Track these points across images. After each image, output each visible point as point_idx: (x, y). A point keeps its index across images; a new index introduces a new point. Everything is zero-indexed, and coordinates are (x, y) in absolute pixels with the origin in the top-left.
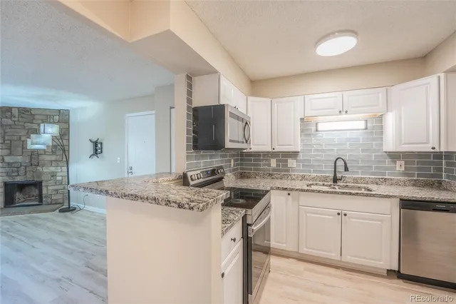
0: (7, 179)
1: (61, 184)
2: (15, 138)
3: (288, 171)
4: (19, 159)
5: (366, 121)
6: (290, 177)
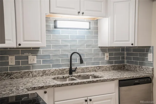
3: (29, 68)
5: (90, 22)
6: (31, 75)
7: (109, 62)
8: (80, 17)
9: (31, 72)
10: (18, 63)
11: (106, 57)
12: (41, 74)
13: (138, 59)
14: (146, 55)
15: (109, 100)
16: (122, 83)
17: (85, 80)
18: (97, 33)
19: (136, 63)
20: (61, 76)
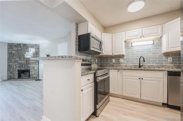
0: (19, 69)
1: (36, 71)
2: (22, 54)
3: (120, 63)
4: (23, 62)
5: (154, 40)
11: (170, 59)
15: (158, 82)
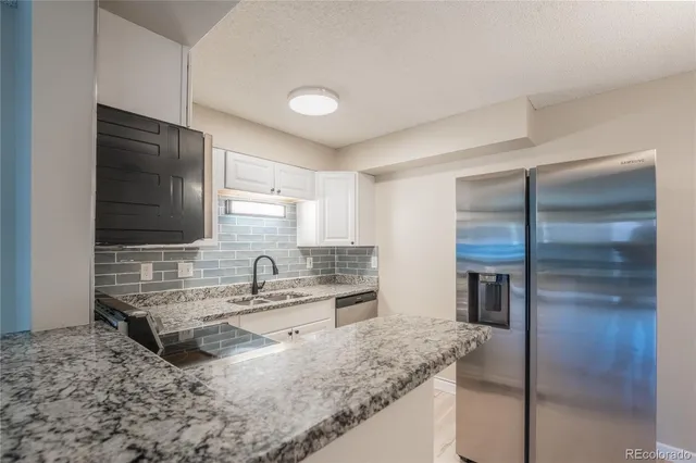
5: (286, 206)
6: (183, 297)
7: (314, 272)
8: (275, 197)
9: (184, 293)
10: (157, 276)
11: (309, 263)
12: (202, 296)
13: (356, 265)
14: (369, 259)
16: (341, 302)
17: (298, 299)
18: (295, 224)
19: (354, 272)
20: (239, 298)
